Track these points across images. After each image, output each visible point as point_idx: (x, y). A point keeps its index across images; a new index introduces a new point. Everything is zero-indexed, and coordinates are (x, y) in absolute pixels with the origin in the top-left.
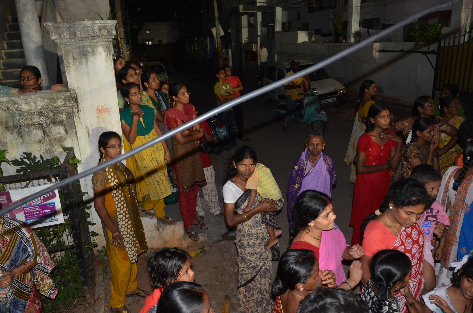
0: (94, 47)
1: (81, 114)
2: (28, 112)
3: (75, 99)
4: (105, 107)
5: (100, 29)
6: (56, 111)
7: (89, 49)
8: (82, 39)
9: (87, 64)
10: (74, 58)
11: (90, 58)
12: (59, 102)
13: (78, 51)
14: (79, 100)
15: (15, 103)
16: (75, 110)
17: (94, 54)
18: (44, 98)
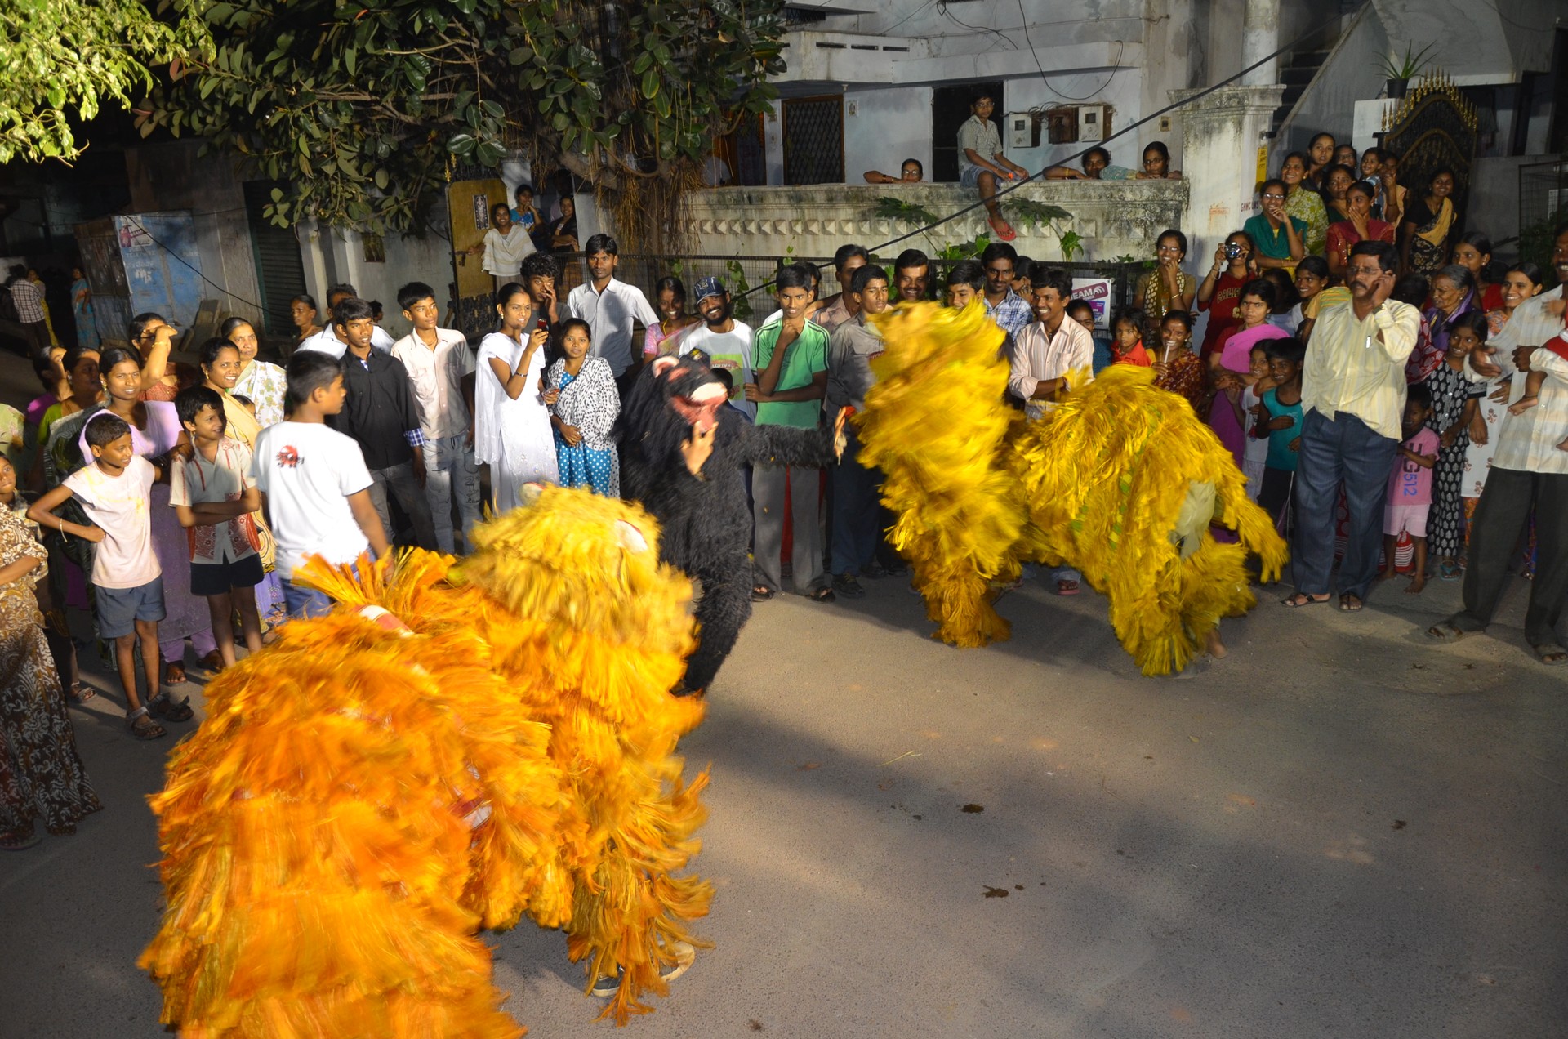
0: (1222, 122)
1: (1190, 212)
2: (1132, 203)
3: (1187, 191)
4: (1221, 206)
5: (1229, 99)
6: (1165, 208)
7: (1216, 125)
8: (1207, 111)
9: (1209, 145)
10: (1196, 136)
11: (1215, 138)
12: (1168, 194)
13: (1202, 127)
14: (1191, 193)
15: (1120, 190)
16: (1184, 206)
17: (1220, 130)
18: (1151, 186)
